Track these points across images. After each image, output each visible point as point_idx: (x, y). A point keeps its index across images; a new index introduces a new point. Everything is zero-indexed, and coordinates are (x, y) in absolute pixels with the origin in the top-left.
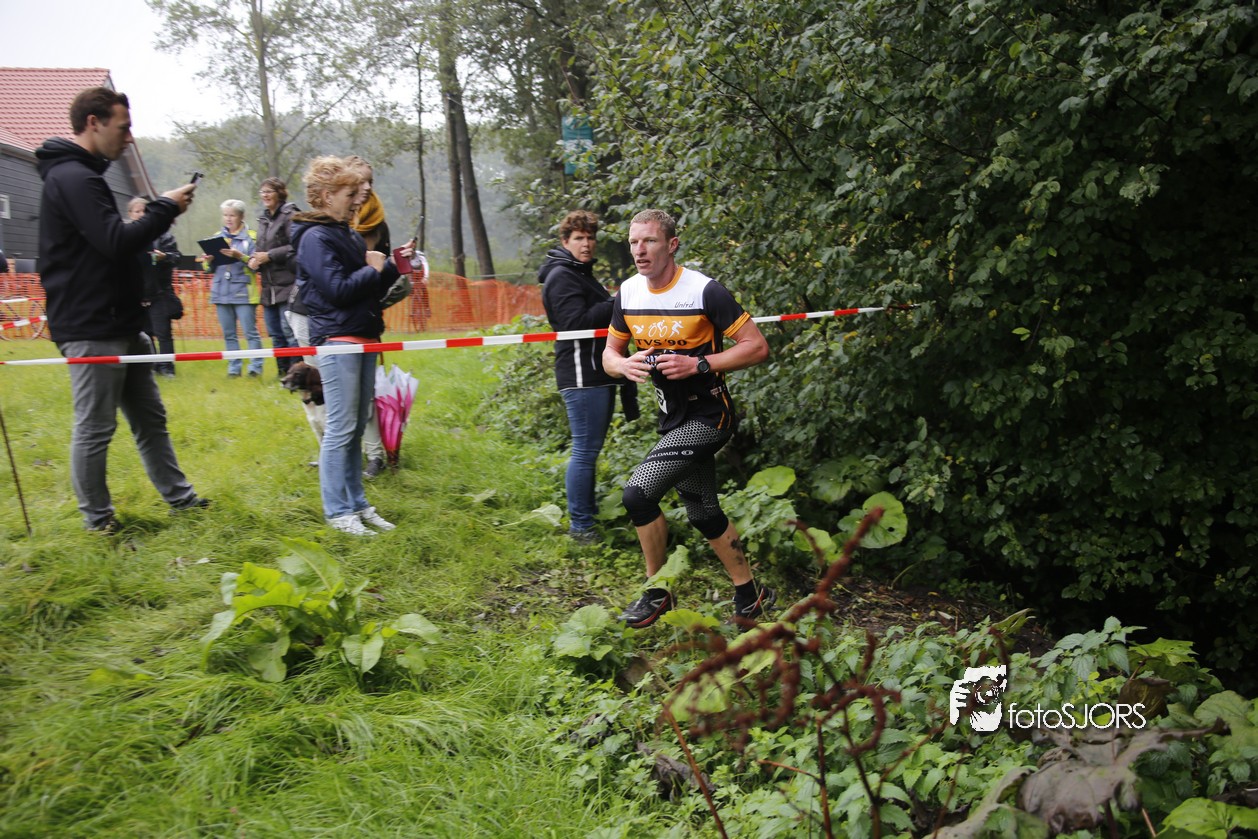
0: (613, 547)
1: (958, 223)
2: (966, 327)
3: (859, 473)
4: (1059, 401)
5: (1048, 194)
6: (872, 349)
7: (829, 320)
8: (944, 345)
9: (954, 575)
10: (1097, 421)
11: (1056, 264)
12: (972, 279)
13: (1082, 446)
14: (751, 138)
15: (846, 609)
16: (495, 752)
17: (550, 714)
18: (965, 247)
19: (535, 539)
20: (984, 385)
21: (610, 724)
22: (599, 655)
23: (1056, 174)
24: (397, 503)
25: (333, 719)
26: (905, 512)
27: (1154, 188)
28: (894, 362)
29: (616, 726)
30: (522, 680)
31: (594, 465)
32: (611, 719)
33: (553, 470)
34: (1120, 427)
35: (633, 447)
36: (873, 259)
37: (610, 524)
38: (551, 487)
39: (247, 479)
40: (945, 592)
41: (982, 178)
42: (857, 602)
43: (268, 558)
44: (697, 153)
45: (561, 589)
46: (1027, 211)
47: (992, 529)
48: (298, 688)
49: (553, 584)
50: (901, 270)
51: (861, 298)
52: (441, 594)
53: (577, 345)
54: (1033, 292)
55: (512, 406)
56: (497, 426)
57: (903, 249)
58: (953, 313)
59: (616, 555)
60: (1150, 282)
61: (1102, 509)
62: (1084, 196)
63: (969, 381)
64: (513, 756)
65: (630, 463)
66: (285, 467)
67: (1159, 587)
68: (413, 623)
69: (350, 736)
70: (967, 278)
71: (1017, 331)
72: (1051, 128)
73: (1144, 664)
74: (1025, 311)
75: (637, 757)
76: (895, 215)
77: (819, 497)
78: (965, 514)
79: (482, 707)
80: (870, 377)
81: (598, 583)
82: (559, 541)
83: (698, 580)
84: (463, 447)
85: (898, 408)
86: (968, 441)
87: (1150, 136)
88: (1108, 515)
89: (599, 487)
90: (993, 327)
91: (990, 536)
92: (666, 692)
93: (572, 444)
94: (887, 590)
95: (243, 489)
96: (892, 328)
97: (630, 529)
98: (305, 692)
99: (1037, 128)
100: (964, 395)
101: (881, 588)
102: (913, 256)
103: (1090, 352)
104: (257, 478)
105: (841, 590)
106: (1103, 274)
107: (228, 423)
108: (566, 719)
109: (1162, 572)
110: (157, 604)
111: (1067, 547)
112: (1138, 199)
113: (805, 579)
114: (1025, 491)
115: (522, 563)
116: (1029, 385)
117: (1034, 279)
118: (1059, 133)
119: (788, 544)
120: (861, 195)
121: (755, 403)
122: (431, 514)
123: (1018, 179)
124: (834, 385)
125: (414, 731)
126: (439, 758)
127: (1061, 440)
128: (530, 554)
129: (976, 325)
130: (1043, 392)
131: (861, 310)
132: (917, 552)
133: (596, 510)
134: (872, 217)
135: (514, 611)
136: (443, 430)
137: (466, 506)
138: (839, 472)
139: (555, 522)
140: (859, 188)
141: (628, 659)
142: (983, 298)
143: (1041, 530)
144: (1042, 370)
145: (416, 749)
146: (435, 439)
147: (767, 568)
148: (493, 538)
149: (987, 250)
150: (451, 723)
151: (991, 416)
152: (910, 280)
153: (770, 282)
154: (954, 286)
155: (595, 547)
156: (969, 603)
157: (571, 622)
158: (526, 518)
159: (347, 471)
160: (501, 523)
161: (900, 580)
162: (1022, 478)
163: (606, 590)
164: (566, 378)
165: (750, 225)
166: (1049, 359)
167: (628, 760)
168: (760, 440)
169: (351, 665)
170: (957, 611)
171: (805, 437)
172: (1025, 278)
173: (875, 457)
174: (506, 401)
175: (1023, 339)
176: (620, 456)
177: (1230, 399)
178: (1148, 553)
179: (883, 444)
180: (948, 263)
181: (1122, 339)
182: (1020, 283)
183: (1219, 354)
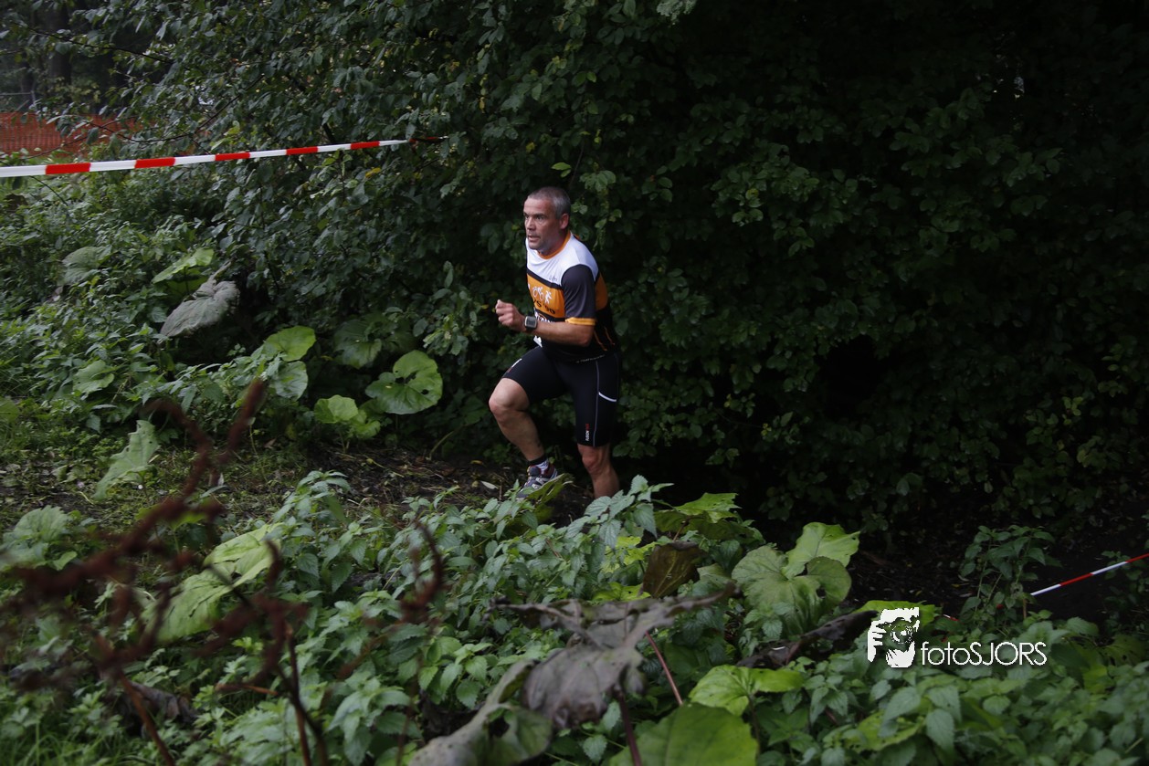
1: (487, 43)
2: (502, 162)
3: (384, 330)
4: (602, 243)
5: (583, 10)
6: (400, 187)
7: (343, 153)
8: (480, 183)
10: (645, 264)
11: (597, 90)
12: (506, 105)
13: (630, 290)
15: (376, 487)
18: (500, 73)
26: (439, 371)
27: (689, 5)
28: (425, 202)
34: (668, 271)
36: (398, 83)
40: (489, 459)
42: (389, 477)
46: (561, 29)
49: (8, 483)
50: (424, 95)
51: (383, 129)
54: (571, 123)
57: (425, 73)
58: (485, 146)
59: (96, 441)
60: (695, 111)
61: (651, 360)
62: (622, 13)
63: (508, 223)
67: (709, 441)
70: (500, 106)
71: (557, 167)
73: (687, 524)
74: (565, 143)
76: (418, 31)
77: (345, 362)
80: (399, 219)
81: (71, 476)
85: (430, 254)
88: (656, 368)
90: (531, 162)
94: (425, 461)
96: (420, 164)
100: (503, 238)
101: (418, 460)
102: (436, 80)
103: (635, 189)
105: (373, 465)
106: (646, 103)
109: (710, 425)
112: (674, 17)
113: (329, 455)
117: (574, 107)
119: (309, 414)
121: (265, 253)
124: (356, 230)
129: (511, 160)
131: (382, 143)
132: (459, 415)
134: (392, 36)
138: (364, 329)
142: (515, 127)
144: (584, 210)
147: (284, 446)
149: (522, 74)
152: (437, 109)
153: (278, 109)
154: (487, 115)
161: (440, 447)
163: (80, 485)
166: (590, 196)
168: (276, 297)
170: (500, 478)
171: (324, 290)
172: (564, 106)
175: (564, 175)
176: (98, 321)
177: (776, 237)
178: (698, 404)
179: (416, 297)
180: (481, 88)
181: (668, 174)
182: (559, 111)
183: (764, 188)
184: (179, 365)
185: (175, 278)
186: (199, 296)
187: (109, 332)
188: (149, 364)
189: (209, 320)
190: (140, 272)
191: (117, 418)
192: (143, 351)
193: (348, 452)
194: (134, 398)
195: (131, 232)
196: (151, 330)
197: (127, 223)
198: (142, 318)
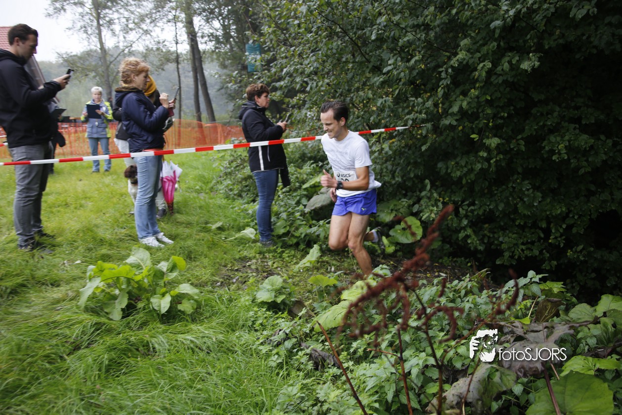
0: (282, 247)
1: (442, 85)
2: (448, 135)
3: (398, 207)
4: (494, 169)
5: (486, 69)
6: (403, 147)
7: (382, 133)
8: (437, 145)
9: (445, 255)
10: (511, 178)
11: (490, 103)
12: (450, 111)
13: (504, 190)
14: (341, 46)
16: (230, 351)
17: (256, 331)
18: (446, 96)
19: (243, 245)
20: (457, 163)
21: (287, 334)
22: (279, 300)
23: (489, 59)
24: (174, 230)
25: (147, 338)
26: (421, 225)
27: (537, 64)
28: (414, 153)
29: (290, 335)
30: (241, 314)
31: (270, 209)
32: (287, 331)
33: (250, 212)
34: (522, 181)
35: (289, 199)
36: (401, 104)
37: (279, 237)
38: (249, 220)
39: (99, 221)
40: (442, 263)
41: (454, 62)
42: (400, 270)
43: (111, 259)
44: (314, 55)
45: (257, 269)
46: (476, 77)
47: (462, 231)
48: (129, 323)
49: (253, 267)
50: (416, 107)
51: (397, 122)
52: (198, 274)
53: (260, 149)
54: (477, 118)
55: (228, 182)
56: (221, 192)
57: (417, 98)
58: (441, 129)
59: (283, 252)
60: (534, 111)
61: (514, 221)
62: (502, 70)
63: (450, 161)
64: (240, 352)
65: (288, 207)
66: (118, 215)
67: (541, 257)
68: (185, 288)
69: (156, 346)
70: (448, 111)
71: (473, 136)
72: (485, 38)
74: (476, 126)
75: (302, 350)
76: (411, 82)
77: (380, 220)
78: (449, 225)
79: (222, 329)
80: (402, 161)
81: (275, 266)
82: (255, 246)
83: (324, 262)
84: (205, 202)
85: (416, 176)
86: (450, 190)
87: (533, 40)
88: (517, 223)
89: (273, 219)
90: (460, 135)
91: (462, 235)
92: (313, 317)
93: (259, 199)
95: (96, 226)
96: (412, 137)
97: (289, 239)
98: (132, 325)
99: (478, 38)
100: (447, 168)
102: (422, 101)
103: (506, 146)
104: (104, 221)
105: (393, 264)
106: (512, 108)
107: (88, 195)
108: (265, 333)
109: (542, 250)
110: (55, 284)
111: (498, 239)
112: (529, 69)
114: (478, 213)
115: (237, 257)
116: (479, 162)
117: (480, 111)
118: (489, 40)
120: (395, 72)
122: (191, 235)
123: (471, 62)
124: (384, 166)
125: (188, 342)
126: (201, 355)
127: (494, 188)
128: (241, 253)
129: (452, 134)
130: (486, 165)
131: (397, 128)
133: (272, 230)
134: (401, 83)
135: (234, 280)
136: (195, 195)
137: (208, 231)
138: (389, 208)
139: (252, 237)
140: (395, 68)
141: (293, 301)
142: (456, 120)
143: (486, 232)
144: (485, 155)
145: (190, 351)
146: (192, 199)
148: (222, 246)
149: (456, 98)
150: (207, 337)
151: (460, 178)
152: (420, 113)
154: (442, 115)
155: (272, 248)
156: (453, 268)
157: (264, 285)
158: (237, 235)
159: (149, 215)
160: (226, 238)
162: (476, 207)
163: (279, 269)
164: (255, 166)
165: (341, 90)
166: (488, 149)
167: (298, 351)
169: (155, 310)
170: (448, 272)
172: (475, 110)
173: (406, 200)
174: (225, 179)
175: (475, 140)
176: (282, 203)
177: (572, 166)
178: (536, 241)
179: (409, 194)
180: (438, 104)
181: (522, 139)
182: (473, 113)
183: (567, 144)
184: (314, 222)
185: (311, 187)
186: (321, 193)
187: (288, 209)
188: (303, 221)
189: (325, 203)
190: (297, 184)
191: (291, 243)
192: (301, 216)
193: (382, 259)
194: (297, 234)
195: (293, 168)
196: (303, 207)
197: (292, 164)
198: (298, 203)
